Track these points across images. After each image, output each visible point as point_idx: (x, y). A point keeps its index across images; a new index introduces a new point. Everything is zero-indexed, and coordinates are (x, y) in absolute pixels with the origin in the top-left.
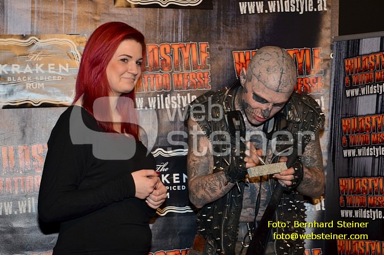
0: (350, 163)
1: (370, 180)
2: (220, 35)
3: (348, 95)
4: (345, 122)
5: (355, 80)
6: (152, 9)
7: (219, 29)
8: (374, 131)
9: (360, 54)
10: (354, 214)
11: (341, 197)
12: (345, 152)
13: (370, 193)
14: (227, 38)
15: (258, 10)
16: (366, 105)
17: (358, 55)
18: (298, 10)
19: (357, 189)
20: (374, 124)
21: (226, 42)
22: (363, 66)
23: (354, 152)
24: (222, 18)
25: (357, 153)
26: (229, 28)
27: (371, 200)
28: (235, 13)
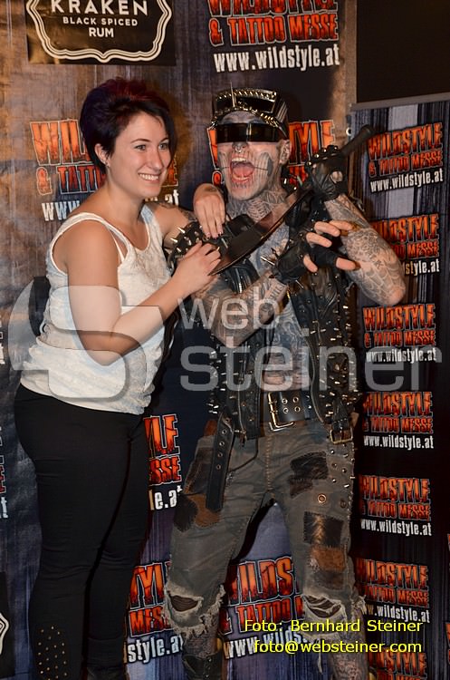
1: (407, 308)
2: (187, 104)
3: (374, 189)
5: (382, 167)
6: (86, 67)
7: (186, 96)
8: (411, 240)
9: (389, 129)
11: (367, 335)
13: (407, 327)
14: (199, 108)
15: (242, 65)
16: (400, 203)
17: (387, 131)
18: (298, 65)
19: (388, 321)
20: (411, 229)
21: (198, 115)
22: (395, 147)
24: (189, 78)
26: (201, 93)
27: (408, 337)
28: (208, 70)
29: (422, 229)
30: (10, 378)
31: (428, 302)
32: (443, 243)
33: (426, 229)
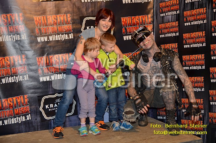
0: (163, 19)
1: (171, 23)
4: (161, 4)
8: (172, 6)
10: (165, 36)
11: (160, 31)
12: (161, 15)
13: (171, 28)
19: (166, 27)
20: (172, 3)
23: (164, 14)
25: (166, 14)
27: (171, 30)
29: (175, 3)
30: (75, 42)
31: (176, 21)
32: (180, 6)
33: (176, 3)
